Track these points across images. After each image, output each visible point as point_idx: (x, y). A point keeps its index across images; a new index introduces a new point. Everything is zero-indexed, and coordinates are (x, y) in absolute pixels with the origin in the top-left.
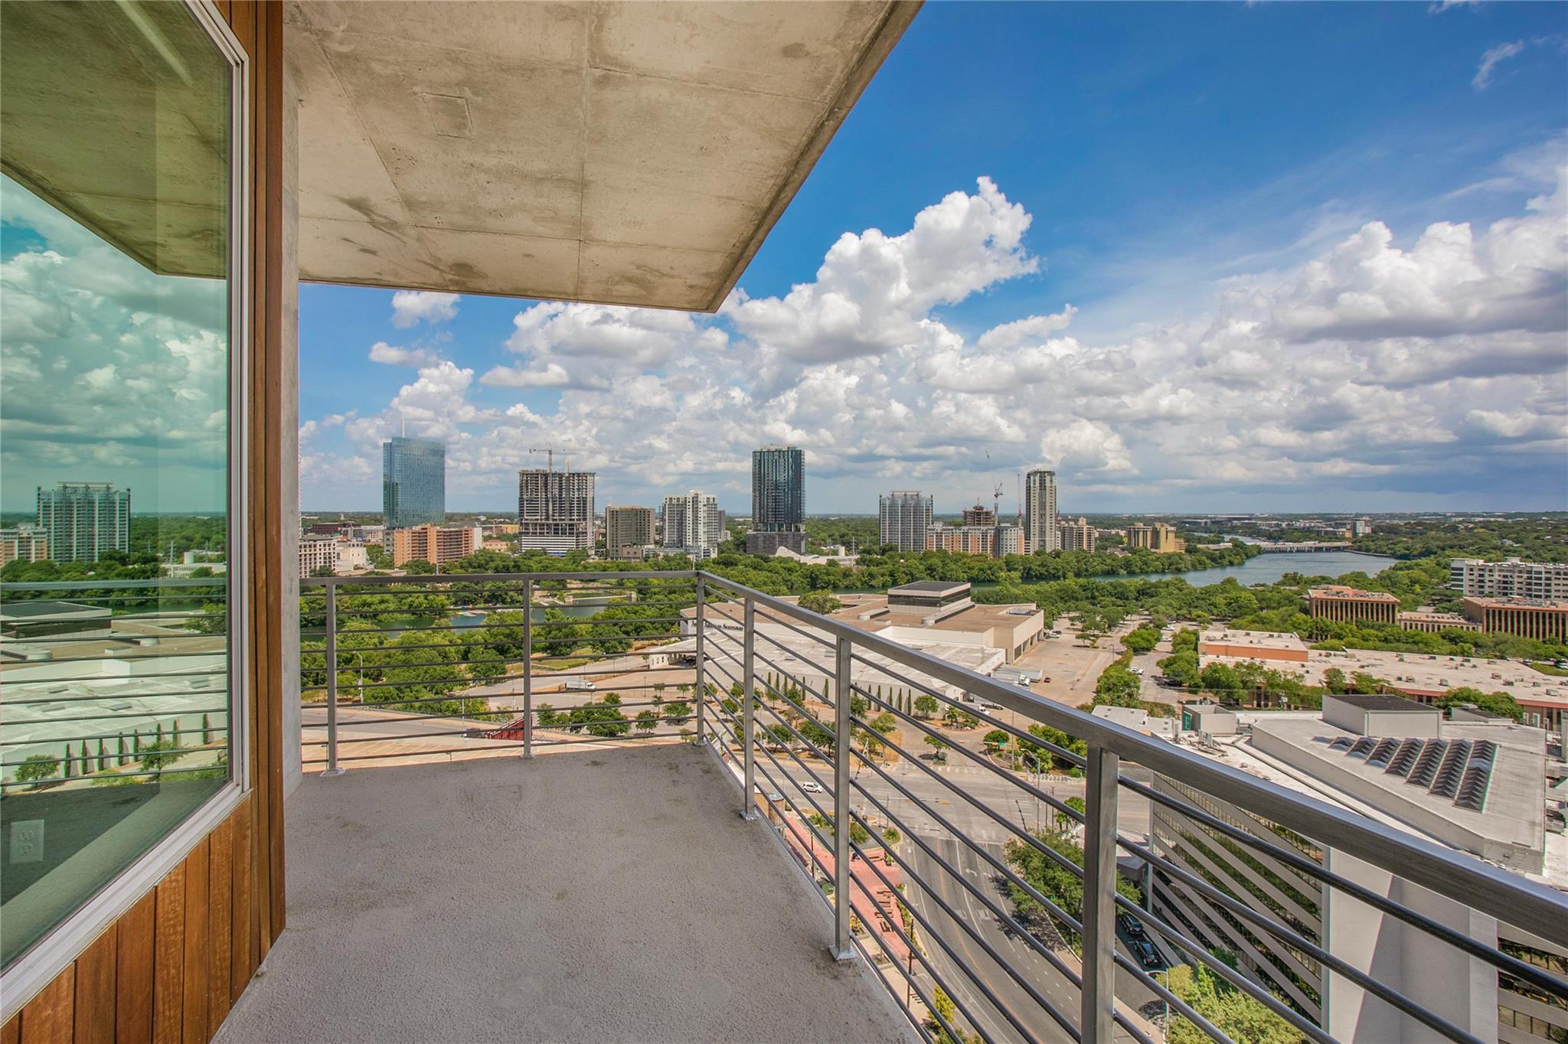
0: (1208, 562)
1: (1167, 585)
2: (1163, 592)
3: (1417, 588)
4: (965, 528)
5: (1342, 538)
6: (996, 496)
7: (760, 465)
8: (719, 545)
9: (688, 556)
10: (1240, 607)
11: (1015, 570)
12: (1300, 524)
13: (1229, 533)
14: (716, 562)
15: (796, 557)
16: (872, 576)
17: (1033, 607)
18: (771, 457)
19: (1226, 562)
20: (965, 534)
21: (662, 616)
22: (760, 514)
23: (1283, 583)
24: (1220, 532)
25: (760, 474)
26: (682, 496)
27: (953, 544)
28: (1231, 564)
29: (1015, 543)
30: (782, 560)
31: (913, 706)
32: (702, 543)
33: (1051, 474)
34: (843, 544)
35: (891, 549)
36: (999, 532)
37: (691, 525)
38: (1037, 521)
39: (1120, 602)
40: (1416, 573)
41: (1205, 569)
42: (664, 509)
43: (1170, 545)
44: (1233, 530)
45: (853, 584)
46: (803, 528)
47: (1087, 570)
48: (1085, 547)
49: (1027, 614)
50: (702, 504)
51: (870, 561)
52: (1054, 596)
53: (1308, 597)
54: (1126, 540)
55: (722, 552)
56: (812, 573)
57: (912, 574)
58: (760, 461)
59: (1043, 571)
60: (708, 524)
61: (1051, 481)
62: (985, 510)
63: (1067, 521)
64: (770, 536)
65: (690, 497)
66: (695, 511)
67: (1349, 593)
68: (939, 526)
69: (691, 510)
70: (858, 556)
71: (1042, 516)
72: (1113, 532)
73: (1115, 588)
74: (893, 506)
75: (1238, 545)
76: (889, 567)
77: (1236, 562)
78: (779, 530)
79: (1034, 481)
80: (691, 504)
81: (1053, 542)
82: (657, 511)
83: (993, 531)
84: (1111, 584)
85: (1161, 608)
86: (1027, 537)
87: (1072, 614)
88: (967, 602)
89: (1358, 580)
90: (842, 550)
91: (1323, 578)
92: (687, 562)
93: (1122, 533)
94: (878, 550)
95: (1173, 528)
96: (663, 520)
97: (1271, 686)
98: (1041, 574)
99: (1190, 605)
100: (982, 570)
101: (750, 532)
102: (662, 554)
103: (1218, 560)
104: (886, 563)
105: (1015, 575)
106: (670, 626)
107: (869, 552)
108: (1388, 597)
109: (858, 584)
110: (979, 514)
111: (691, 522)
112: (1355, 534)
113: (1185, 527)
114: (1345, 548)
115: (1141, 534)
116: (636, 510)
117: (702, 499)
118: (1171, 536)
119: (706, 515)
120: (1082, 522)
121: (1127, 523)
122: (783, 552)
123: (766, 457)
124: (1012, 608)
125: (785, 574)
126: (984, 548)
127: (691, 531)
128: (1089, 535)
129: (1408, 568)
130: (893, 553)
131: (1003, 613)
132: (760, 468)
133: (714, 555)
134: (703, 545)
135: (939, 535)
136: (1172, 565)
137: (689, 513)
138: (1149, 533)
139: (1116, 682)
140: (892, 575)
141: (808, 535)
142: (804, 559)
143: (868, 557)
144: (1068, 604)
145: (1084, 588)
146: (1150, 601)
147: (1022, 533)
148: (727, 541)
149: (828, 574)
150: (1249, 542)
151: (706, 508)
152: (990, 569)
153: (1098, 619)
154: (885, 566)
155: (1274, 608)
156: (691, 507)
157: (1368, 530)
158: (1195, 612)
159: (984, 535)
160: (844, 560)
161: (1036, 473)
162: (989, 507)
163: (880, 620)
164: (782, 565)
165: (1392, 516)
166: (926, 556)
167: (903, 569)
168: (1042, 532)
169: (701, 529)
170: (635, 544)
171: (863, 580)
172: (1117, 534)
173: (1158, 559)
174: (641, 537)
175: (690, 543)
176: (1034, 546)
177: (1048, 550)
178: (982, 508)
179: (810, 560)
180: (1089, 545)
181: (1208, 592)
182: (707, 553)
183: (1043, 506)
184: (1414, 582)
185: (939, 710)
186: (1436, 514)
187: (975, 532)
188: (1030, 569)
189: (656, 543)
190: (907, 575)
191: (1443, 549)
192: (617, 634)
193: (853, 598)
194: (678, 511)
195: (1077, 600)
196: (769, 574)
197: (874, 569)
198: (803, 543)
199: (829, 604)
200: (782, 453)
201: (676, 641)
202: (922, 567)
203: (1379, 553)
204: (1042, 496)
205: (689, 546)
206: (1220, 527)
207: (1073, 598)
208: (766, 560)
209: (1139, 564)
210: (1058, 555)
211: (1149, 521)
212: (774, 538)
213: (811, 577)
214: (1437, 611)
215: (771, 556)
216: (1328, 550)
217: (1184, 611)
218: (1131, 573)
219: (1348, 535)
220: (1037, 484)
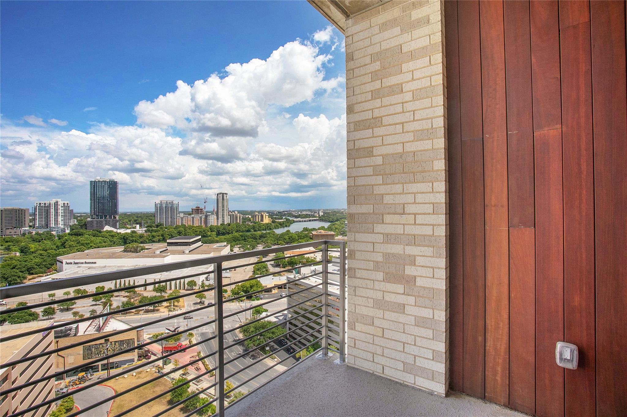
0: (279, 225)
1: (269, 233)
2: (268, 236)
3: (337, 230)
4: (193, 215)
5: (316, 217)
6: (205, 203)
7: (94, 187)
8: (70, 226)
9: (52, 232)
10: (293, 239)
11: (214, 231)
12: (304, 213)
13: (284, 216)
14: (69, 234)
15: (115, 230)
16: (153, 237)
17: (226, 243)
18: (100, 184)
19: (285, 225)
20: (193, 218)
21: (44, 261)
22: (94, 211)
23: (303, 231)
24: (281, 216)
25: (94, 192)
26: (47, 202)
27: (188, 222)
28: (286, 226)
29: (213, 221)
30: (108, 232)
31: (186, 286)
32: (60, 226)
33: (226, 194)
34: (137, 224)
35: (161, 225)
36: (206, 217)
37: (53, 217)
38: (221, 212)
39: (254, 240)
40: (336, 226)
41: (278, 228)
42: (35, 209)
43: (267, 220)
44: (285, 215)
45: (145, 241)
46: (117, 217)
47: (240, 230)
48: (238, 222)
49: (224, 246)
50: (60, 206)
51: (152, 230)
52: (231, 240)
53: (312, 235)
54: (252, 219)
55: (73, 230)
56: (124, 237)
57: (171, 235)
58: (94, 186)
59: (224, 231)
60: (64, 216)
61: (226, 197)
62: (200, 208)
63: (231, 212)
64: (100, 221)
65: (53, 201)
66: (56, 210)
67: (323, 232)
68: (182, 215)
69: (53, 209)
70: (145, 229)
71: (223, 210)
72: (247, 216)
73: (252, 235)
74: (161, 208)
75: (287, 220)
76: (161, 232)
77: (288, 225)
78: (105, 218)
79: (220, 197)
80: (53, 206)
81: (227, 220)
82: (31, 211)
83: (204, 216)
84: (251, 234)
85: (269, 241)
86: (218, 219)
87: (238, 246)
88: (200, 243)
89: (323, 228)
90: (138, 226)
91: (314, 229)
92: (52, 235)
93: (250, 217)
94: (155, 226)
95: (267, 214)
96: (34, 214)
97: (308, 262)
98: (224, 232)
99: (277, 240)
100: (201, 232)
101: (89, 219)
102: (34, 232)
103: (282, 225)
104: (159, 231)
105: (214, 233)
106: (50, 266)
107: (151, 227)
108: (333, 233)
109: (147, 241)
110: (198, 210)
111: (53, 215)
112: (319, 215)
113: (271, 214)
114: (317, 220)
115: (257, 216)
116: (16, 210)
117: (61, 203)
118: (267, 217)
119: (63, 211)
120: (237, 213)
121: (252, 213)
122: (107, 228)
123: (98, 184)
124: (218, 245)
125: (110, 238)
126: (201, 223)
127: (53, 220)
128: (240, 217)
129: (334, 225)
130: (162, 226)
131: (215, 247)
132: (94, 189)
133: (68, 231)
134: (61, 225)
135: (182, 219)
136: (268, 227)
137: (52, 211)
138: (260, 216)
139: (261, 267)
140: (162, 236)
141: (120, 220)
142: (119, 231)
143: (151, 229)
144: (237, 242)
145: (242, 236)
146: (264, 240)
147: (215, 217)
148: (75, 224)
149: (132, 237)
150: (291, 219)
151: (63, 208)
152: (204, 231)
153: (249, 246)
154: (159, 232)
155: (302, 239)
156: (53, 208)
157: (322, 214)
158: (279, 242)
159: (201, 218)
160: (139, 231)
161: (220, 193)
162: (202, 207)
163: (165, 253)
164: (108, 234)
165: (327, 210)
166: (177, 227)
167: (167, 233)
168: (223, 217)
169: (60, 219)
170: (15, 228)
171: (149, 238)
172: (248, 217)
173: (263, 225)
174: (20, 224)
175: (53, 225)
176: (220, 222)
177: (225, 223)
178: (199, 207)
179: (122, 231)
180: (240, 221)
181: (282, 235)
182: (63, 230)
183: (223, 206)
184: (336, 229)
185: (197, 285)
186: (338, 209)
187: (197, 217)
188: (219, 230)
189: (30, 226)
190: (169, 235)
191: (341, 219)
192: (16, 273)
193: (149, 245)
194: (45, 210)
195: (239, 241)
196: (103, 238)
197: (154, 234)
198: (118, 224)
199: (139, 249)
200: (106, 182)
201: (55, 273)
202: (176, 232)
203: (325, 221)
204: (223, 203)
205: (52, 227)
206: (281, 214)
207: (238, 240)
208: (100, 232)
209: (258, 227)
210: (229, 225)
211: (259, 212)
212: (102, 222)
213: (124, 239)
214: (343, 236)
215: (102, 230)
216: (313, 220)
217: (276, 242)
218: (255, 231)
219: (317, 215)
220: (221, 198)
